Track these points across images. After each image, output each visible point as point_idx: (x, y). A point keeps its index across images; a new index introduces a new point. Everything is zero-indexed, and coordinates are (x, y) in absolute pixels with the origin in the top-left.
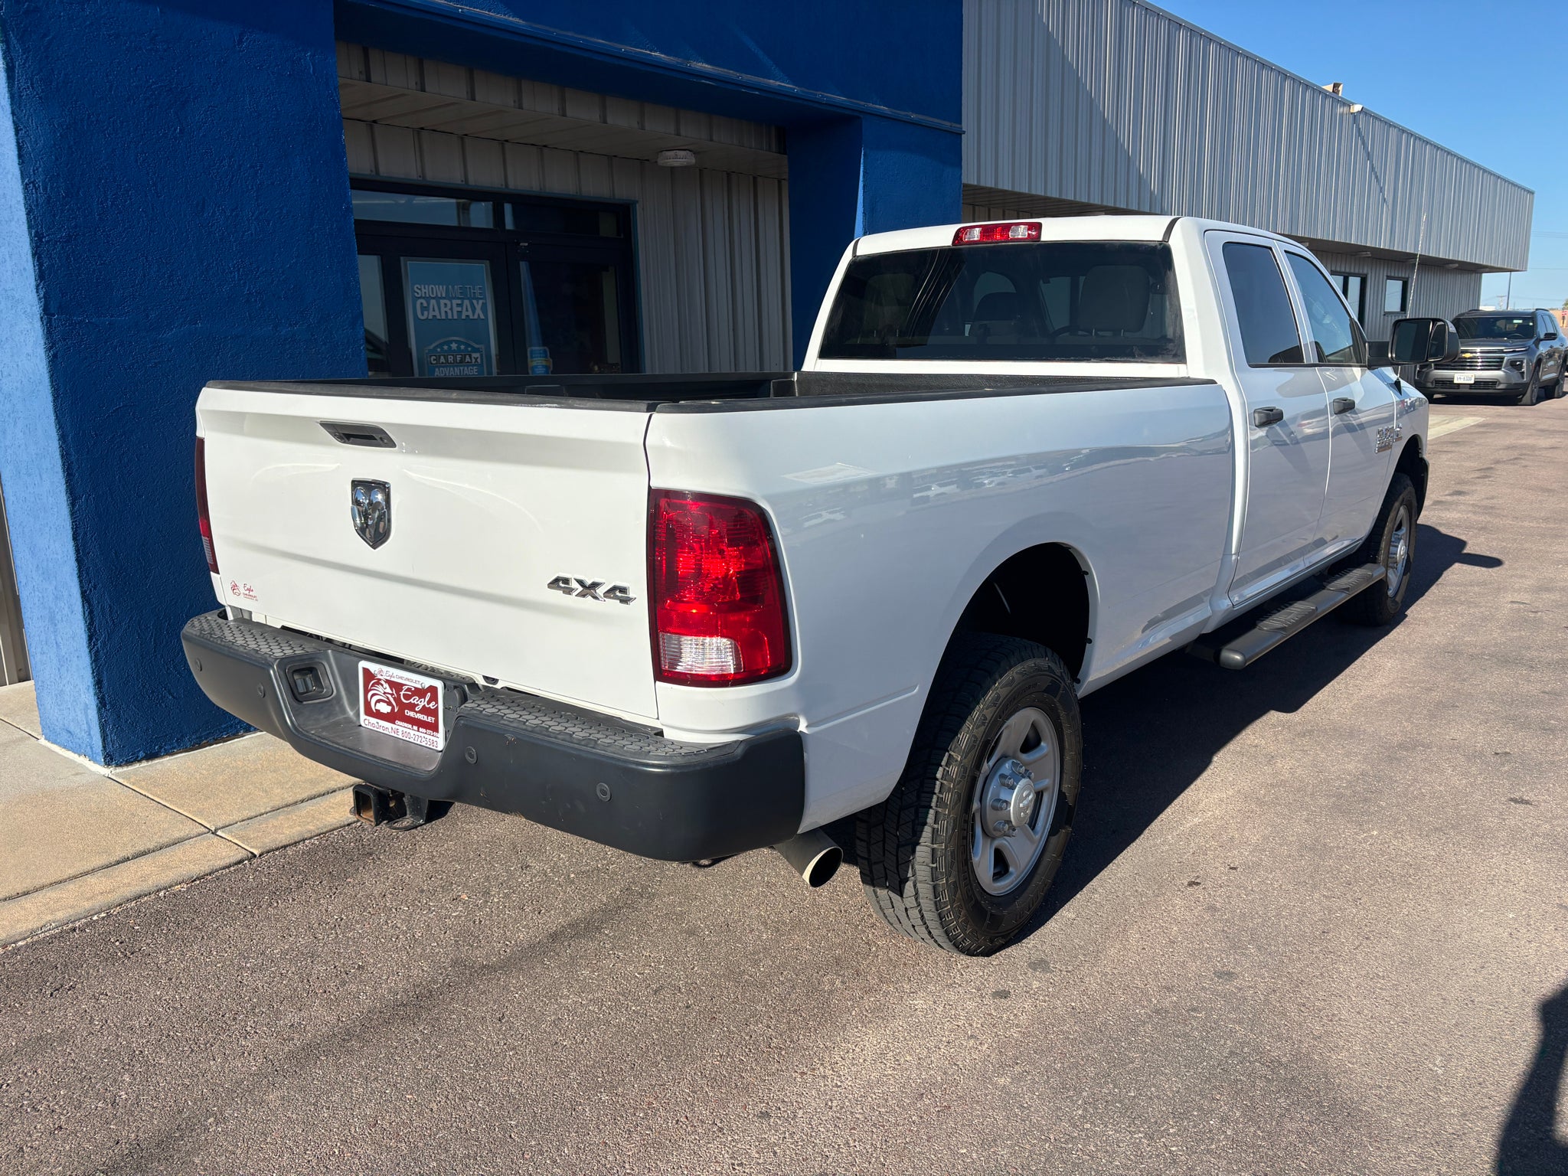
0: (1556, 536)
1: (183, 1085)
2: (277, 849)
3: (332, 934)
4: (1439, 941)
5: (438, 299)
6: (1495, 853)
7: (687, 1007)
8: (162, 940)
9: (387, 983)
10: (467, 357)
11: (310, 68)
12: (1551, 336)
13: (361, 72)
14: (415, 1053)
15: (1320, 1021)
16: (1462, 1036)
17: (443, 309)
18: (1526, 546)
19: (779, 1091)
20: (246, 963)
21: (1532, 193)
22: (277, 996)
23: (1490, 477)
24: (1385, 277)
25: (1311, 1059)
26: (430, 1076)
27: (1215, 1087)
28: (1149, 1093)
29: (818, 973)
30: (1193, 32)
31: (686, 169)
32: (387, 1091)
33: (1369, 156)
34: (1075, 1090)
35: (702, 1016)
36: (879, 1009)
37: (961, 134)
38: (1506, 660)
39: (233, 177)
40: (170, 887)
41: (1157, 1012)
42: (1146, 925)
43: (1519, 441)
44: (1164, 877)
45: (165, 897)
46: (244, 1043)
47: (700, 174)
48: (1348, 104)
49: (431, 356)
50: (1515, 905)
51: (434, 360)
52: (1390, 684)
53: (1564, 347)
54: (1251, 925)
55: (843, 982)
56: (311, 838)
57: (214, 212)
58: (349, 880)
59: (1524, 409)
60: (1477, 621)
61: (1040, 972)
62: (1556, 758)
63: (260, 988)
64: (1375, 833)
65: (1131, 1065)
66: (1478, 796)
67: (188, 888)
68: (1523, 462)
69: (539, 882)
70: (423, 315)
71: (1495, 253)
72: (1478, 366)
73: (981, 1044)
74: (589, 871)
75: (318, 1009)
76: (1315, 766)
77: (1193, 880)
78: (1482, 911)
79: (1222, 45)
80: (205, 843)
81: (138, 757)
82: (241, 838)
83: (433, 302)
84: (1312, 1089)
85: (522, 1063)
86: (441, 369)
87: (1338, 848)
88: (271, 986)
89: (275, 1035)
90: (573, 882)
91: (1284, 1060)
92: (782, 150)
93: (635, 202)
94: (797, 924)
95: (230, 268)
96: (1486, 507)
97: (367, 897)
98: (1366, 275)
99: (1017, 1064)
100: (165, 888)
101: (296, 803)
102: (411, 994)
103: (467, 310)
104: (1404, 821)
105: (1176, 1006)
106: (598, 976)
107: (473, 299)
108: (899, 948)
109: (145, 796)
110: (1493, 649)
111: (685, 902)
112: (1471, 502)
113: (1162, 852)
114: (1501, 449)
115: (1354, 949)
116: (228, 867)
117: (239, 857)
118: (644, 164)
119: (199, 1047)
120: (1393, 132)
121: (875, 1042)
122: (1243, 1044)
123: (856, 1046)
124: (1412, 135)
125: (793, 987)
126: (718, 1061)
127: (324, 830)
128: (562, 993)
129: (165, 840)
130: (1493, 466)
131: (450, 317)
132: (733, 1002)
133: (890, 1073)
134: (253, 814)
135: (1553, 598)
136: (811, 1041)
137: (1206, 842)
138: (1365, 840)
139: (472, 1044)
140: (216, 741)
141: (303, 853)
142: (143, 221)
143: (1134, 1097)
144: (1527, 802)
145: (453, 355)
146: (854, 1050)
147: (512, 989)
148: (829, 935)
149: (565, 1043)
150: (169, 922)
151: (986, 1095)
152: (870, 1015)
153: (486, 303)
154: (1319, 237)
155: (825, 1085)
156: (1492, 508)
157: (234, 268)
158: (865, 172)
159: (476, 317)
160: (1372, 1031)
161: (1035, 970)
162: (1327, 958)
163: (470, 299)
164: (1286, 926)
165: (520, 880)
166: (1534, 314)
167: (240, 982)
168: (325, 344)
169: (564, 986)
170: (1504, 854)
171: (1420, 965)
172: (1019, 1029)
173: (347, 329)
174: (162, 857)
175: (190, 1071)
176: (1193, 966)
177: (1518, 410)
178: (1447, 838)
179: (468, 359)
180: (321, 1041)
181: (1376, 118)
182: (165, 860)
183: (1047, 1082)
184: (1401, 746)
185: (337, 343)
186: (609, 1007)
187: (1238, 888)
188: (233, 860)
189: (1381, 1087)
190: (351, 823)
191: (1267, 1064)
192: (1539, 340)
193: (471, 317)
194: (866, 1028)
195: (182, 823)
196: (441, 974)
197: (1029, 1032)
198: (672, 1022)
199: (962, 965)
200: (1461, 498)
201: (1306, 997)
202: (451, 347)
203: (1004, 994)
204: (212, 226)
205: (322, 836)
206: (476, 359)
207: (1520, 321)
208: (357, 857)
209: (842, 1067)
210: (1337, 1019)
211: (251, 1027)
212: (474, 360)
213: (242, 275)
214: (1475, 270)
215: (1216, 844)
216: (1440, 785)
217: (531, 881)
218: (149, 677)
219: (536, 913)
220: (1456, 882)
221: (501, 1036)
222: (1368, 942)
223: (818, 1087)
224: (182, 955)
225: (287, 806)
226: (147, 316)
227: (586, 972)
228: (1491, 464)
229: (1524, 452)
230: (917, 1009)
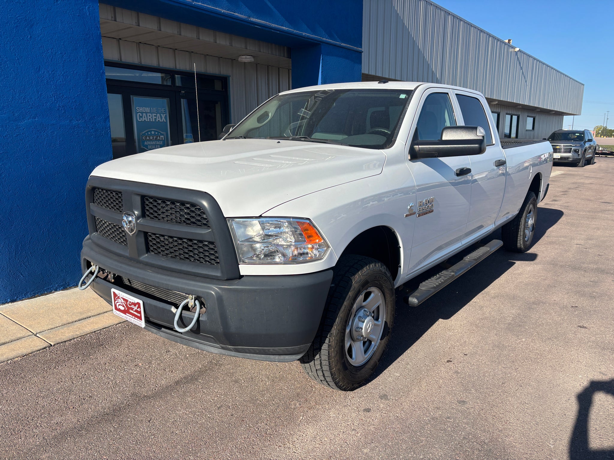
0: (593, 218)
1: (5, 450)
2: (62, 343)
3: (80, 381)
4: (551, 387)
5: (146, 113)
6: (573, 349)
7: (232, 415)
8: (6, 383)
9: (101, 404)
10: (158, 137)
11: (87, 13)
12: (590, 140)
13: (112, 17)
14: (110, 437)
15: (502, 423)
16: (561, 430)
17: (149, 117)
18: (582, 222)
19: (269, 455)
20: (41, 394)
21: (584, 85)
22: (52, 409)
23: (567, 194)
24: (526, 117)
25: (498, 441)
26: (115, 448)
27: (457, 454)
28: (429, 457)
29: (289, 400)
30: (454, 16)
31: (250, 63)
32: (95, 455)
33: (521, 68)
34: (397, 455)
35: (238, 419)
36: (314, 417)
37: (361, 53)
38: (575, 268)
39: (53, 57)
40: (13, 359)
41: (433, 419)
42: (429, 379)
43: (577, 181)
44: (437, 358)
45: (10, 363)
46: (35, 431)
47: (256, 66)
48: (513, 48)
49: (143, 136)
50: (582, 372)
51: (144, 138)
52: (529, 277)
53: (595, 145)
54: (473, 380)
55: (300, 404)
56: (77, 338)
57: (44, 72)
58: (91, 357)
59: (579, 169)
60: (563, 251)
61: (384, 400)
62: (597, 309)
63: (46, 405)
64: (524, 340)
65: (421, 444)
66: (565, 325)
67: (21, 360)
68: (579, 189)
69: (173, 358)
70: (140, 119)
71: (569, 109)
72: (562, 151)
73: (357, 433)
74: (195, 354)
75: (69, 415)
76: (499, 311)
77: (449, 360)
78: (568, 374)
79: (466, 22)
80: (31, 340)
81: (7, 301)
82: (47, 338)
83: (144, 114)
84: (498, 455)
85: (157, 442)
86: (147, 142)
87: (509, 346)
88: (50, 405)
89: (49, 427)
90: (187, 358)
91: (486, 441)
92: (289, 56)
93: (229, 76)
94: (281, 378)
95: (51, 96)
96: (565, 206)
97: (98, 364)
98: (519, 115)
99: (373, 442)
100: (11, 359)
101: (73, 322)
102: (111, 409)
103: (159, 118)
104: (535, 335)
105: (441, 416)
106: (195, 401)
107: (161, 113)
108: (325, 389)
109: (8, 318)
110: (570, 263)
111: (235, 368)
112: (560, 204)
113: (436, 347)
114: (571, 184)
115: (516, 391)
116: (40, 350)
117: (44, 346)
118: (233, 61)
119: (15, 432)
120: (531, 59)
121: (312, 432)
122: (469, 434)
123: (303, 434)
124: (538, 61)
125: (278, 406)
126: (243, 440)
127: (83, 334)
128: (178, 409)
129: (14, 338)
130: (568, 190)
131: (151, 121)
132: (252, 413)
133: (318, 446)
134: (53, 327)
135: (593, 243)
136: (284, 431)
137: (455, 343)
138: (520, 343)
139: (136, 432)
140: (42, 295)
141: (73, 344)
142: (13, 75)
143: (422, 458)
144: (585, 328)
145: (152, 136)
146: (302, 435)
147: (156, 407)
148: (295, 383)
149: (176, 432)
150: (11, 375)
151: (359, 457)
152: (310, 420)
153: (167, 115)
154: (502, 100)
155: (289, 452)
156: (568, 206)
157: (52, 95)
158: (322, 66)
159: (162, 121)
160: (524, 428)
161: (382, 399)
162: (504, 395)
163: (160, 114)
164: (487, 380)
165: (165, 357)
166: (584, 131)
167: (37, 402)
168: (92, 129)
169: (179, 405)
170: (576, 350)
171: (543, 398)
172: (374, 426)
173: (102, 123)
174: (11, 345)
175: (9, 444)
176: (448, 398)
177: (577, 169)
178: (553, 343)
179: (158, 138)
180: (69, 431)
181: (524, 53)
182: (12, 347)
183: (385, 451)
184: (534, 303)
185: (98, 129)
186: (198, 415)
187: (468, 363)
188: (42, 347)
189: (527, 454)
190: (96, 331)
191: (479, 443)
192: (585, 142)
193: (160, 121)
194: (308, 425)
195: (22, 330)
196: (126, 400)
197: (378, 428)
198: (225, 422)
199: (351, 396)
200: (556, 202)
201: (495, 412)
202: (152, 133)
203: (368, 410)
204: (43, 77)
205: (82, 337)
206: (162, 138)
207: (578, 134)
208: (96, 347)
209: (297, 443)
210: (508, 422)
211: (39, 423)
212: (161, 139)
213: (56, 99)
214: (561, 114)
215: (459, 344)
216: (550, 320)
217: (170, 358)
218: (12, 268)
219: (171, 372)
220: (557, 362)
221: (149, 429)
222: (521, 388)
223: (286, 453)
224: (14, 390)
225: (69, 323)
226: (14, 115)
227: (189, 399)
228: (567, 189)
229: (580, 185)
230: (330, 417)
